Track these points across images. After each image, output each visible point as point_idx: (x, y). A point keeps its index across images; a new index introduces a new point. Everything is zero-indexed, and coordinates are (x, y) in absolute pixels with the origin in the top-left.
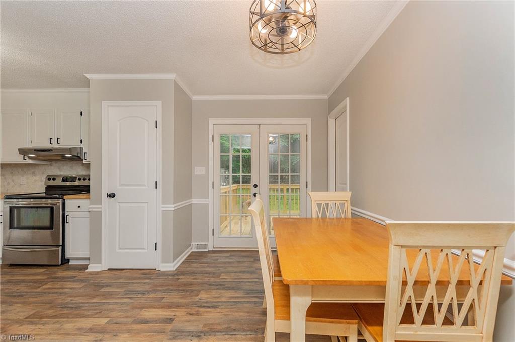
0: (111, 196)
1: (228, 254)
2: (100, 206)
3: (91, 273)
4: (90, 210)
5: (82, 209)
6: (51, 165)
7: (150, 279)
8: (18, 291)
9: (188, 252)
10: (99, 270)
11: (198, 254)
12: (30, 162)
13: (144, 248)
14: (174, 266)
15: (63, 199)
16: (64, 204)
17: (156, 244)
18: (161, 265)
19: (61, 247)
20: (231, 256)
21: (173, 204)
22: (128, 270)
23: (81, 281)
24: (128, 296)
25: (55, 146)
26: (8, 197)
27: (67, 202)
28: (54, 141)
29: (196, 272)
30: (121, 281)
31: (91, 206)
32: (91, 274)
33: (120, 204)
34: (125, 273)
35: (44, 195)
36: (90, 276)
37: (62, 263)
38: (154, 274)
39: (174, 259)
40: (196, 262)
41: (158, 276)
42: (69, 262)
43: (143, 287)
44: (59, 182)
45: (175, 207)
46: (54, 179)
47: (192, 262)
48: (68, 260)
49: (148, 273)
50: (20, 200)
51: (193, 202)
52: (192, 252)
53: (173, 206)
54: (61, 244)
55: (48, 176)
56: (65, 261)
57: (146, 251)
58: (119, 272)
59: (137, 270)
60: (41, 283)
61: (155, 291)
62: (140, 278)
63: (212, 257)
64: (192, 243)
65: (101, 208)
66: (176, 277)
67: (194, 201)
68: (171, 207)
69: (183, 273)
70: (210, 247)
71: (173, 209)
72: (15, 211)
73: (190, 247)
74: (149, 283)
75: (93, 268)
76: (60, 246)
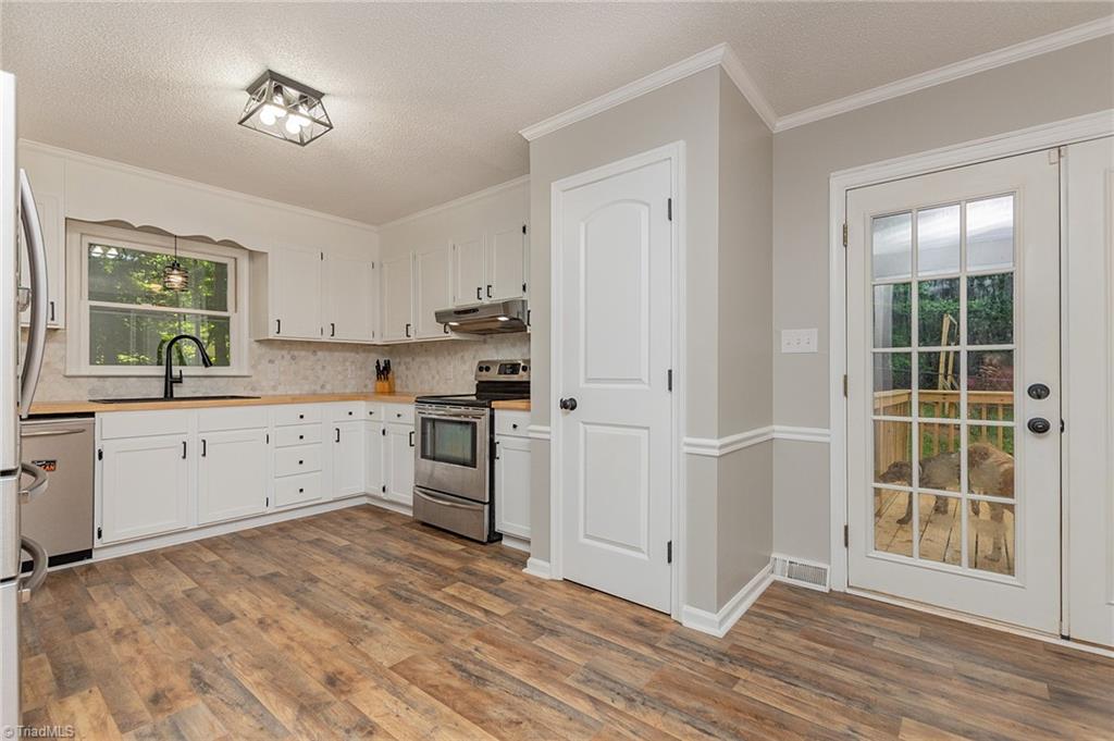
0: (569, 405)
1: (914, 629)
2: (546, 429)
3: (530, 581)
4: (531, 435)
5: (519, 431)
6: (485, 342)
7: (653, 647)
8: (411, 586)
9: (764, 579)
10: (545, 576)
11: (794, 596)
12: (453, 336)
13: (639, 550)
14: (721, 623)
15: (490, 407)
16: (492, 418)
17: (670, 544)
18: (686, 608)
19: (487, 507)
20: (925, 637)
21: (719, 438)
22: (603, 597)
23: (507, 596)
24: (591, 692)
25: (486, 301)
26: (421, 401)
27: (497, 413)
28: (483, 293)
29: (796, 671)
30: (583, 625)
31: (532, 427)
32: (530, 583)
33: (588, 427)
34: (596, 603)
35: (474, 398)
36: (528, 588)
37: (490, 541)
38: (663, 630)
39: (722, 600)
40: (790, 628)
41: (676, 646)
42: (501, 539)
43: (631, 670)
44: (493, 375)
45: (721, 447)
46: (488, 369)
47: (777, 621)
48: (500, 537)
49: (649, 624)
50: (434, 407)
51: (775, 435)
52: (775, 583)
53: (717, 443)
54: (487, 500)
55: (480, 362)
56: (495, 537)
57: (644, 557)
58: (583, 594)
59: (624, 604)
60: (446, 576)
61: (665, 705)
62: (627, 634)
63: (845, 621)
64: (773, 556)
65: (549, 433)
66: (728, 669)
67: (780, 431)
68: (712, 445)
69: (748, 660)
70: (836, 582)
71: (716, 452)
72: (429, 426)
73: (769, 567)
74: (650, 664)
75: (535, 568)
76: (485, 503)
